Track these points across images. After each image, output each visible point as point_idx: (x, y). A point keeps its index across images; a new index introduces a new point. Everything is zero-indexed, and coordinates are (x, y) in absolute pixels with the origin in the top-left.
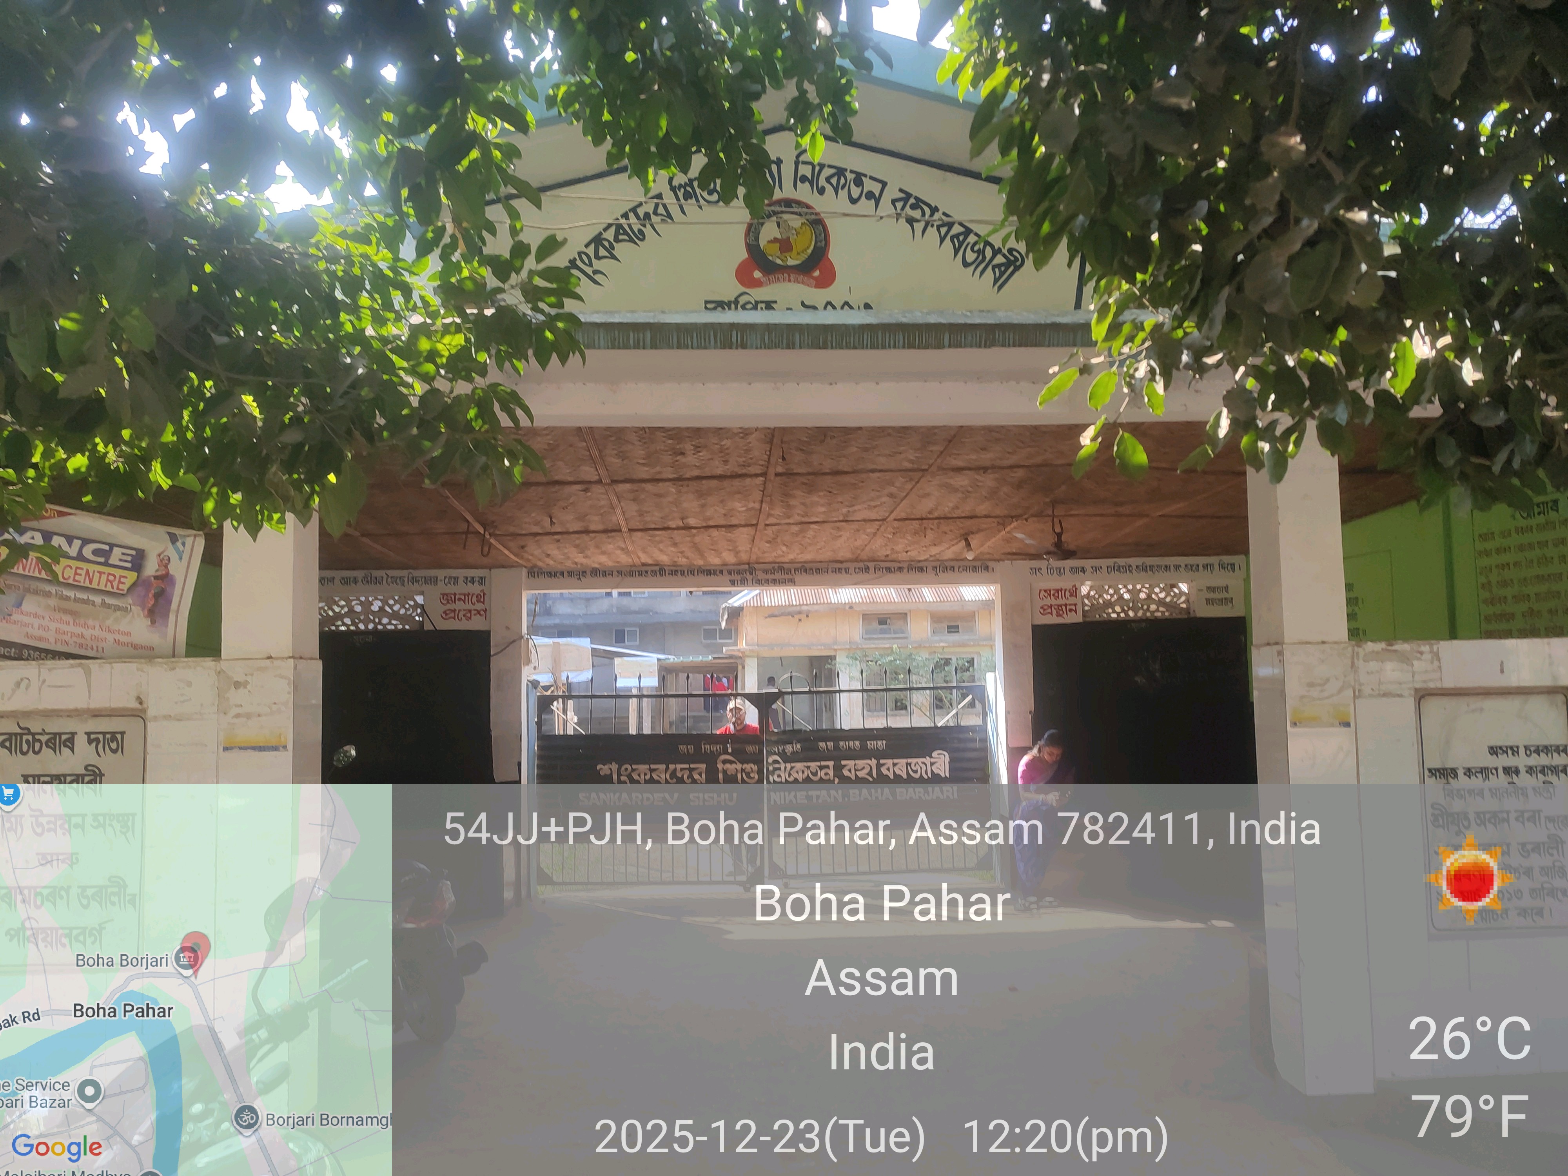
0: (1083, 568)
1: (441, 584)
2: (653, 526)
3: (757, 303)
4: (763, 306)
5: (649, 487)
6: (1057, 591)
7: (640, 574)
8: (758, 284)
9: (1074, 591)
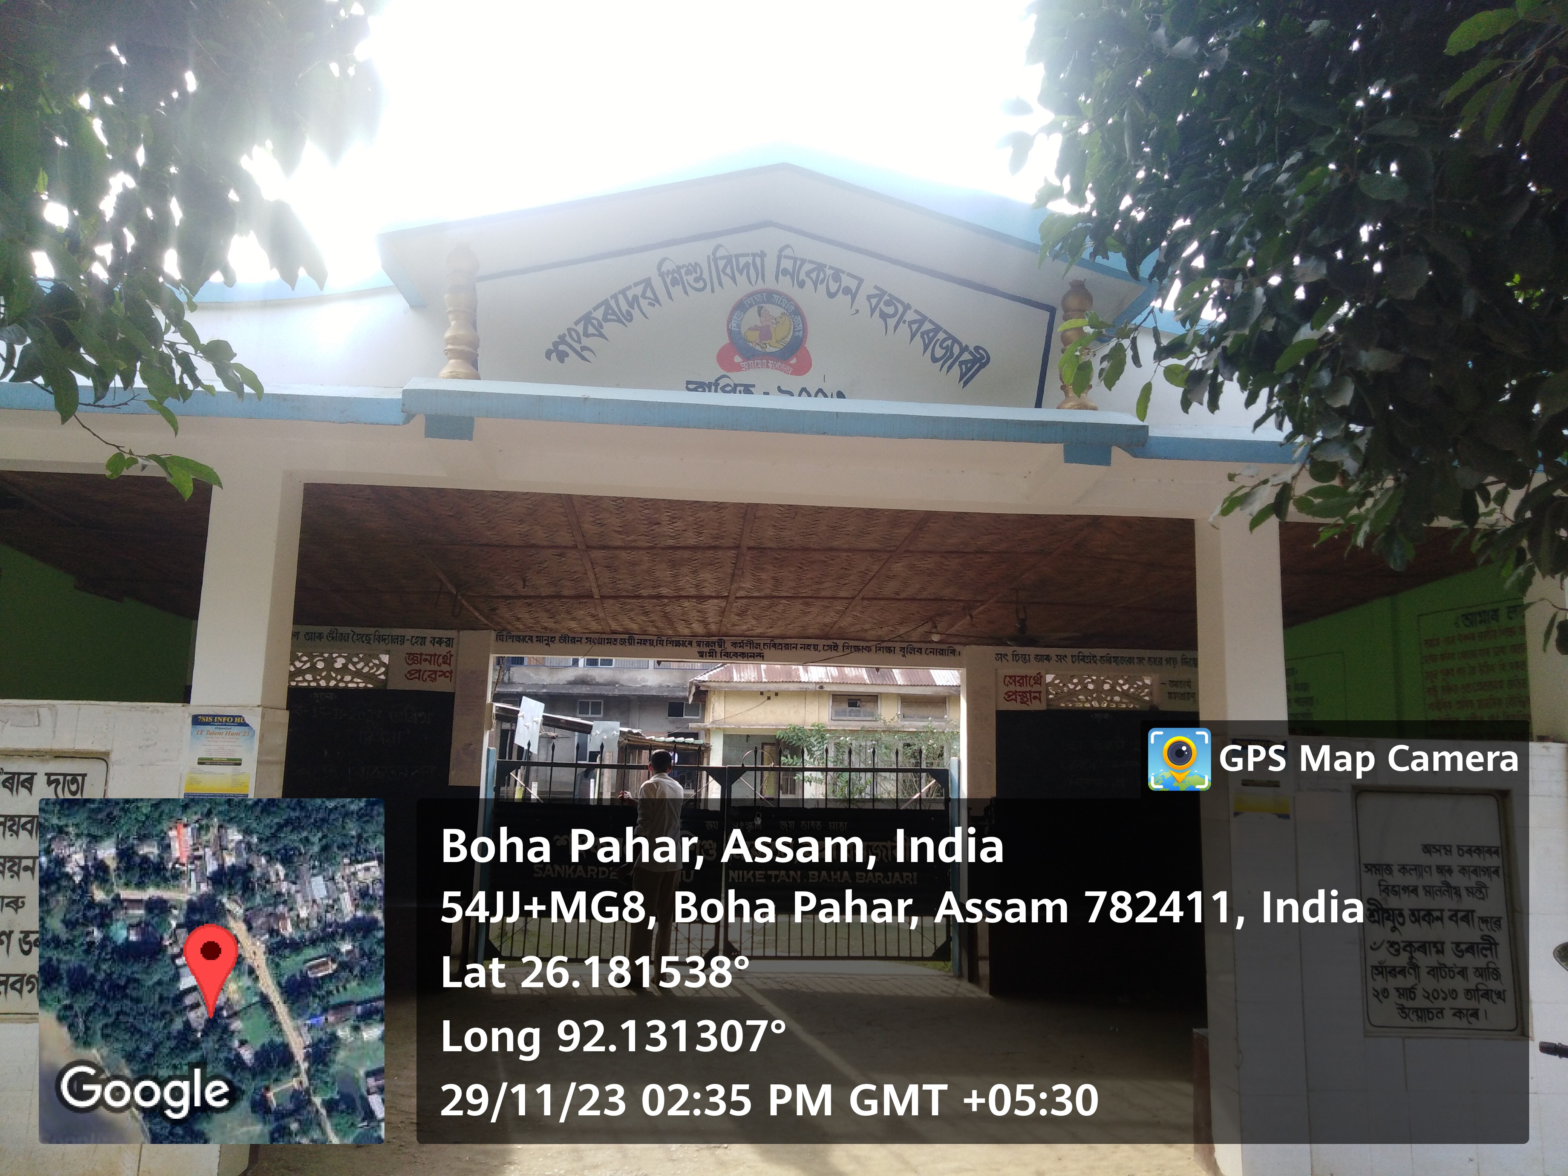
0: (1048, 656)
1: (407, 644)
2: (625, 594)
3: (736, 385)
4: (742, 389)
5: (624, 555)
6: (1022, 677)
7: (609, 641)
8: (738, 368)
9: (1039, 679)
